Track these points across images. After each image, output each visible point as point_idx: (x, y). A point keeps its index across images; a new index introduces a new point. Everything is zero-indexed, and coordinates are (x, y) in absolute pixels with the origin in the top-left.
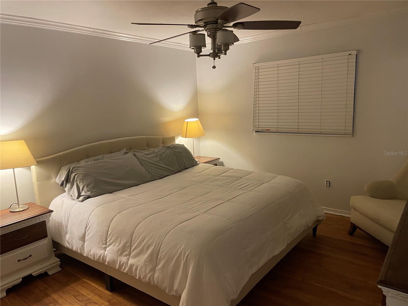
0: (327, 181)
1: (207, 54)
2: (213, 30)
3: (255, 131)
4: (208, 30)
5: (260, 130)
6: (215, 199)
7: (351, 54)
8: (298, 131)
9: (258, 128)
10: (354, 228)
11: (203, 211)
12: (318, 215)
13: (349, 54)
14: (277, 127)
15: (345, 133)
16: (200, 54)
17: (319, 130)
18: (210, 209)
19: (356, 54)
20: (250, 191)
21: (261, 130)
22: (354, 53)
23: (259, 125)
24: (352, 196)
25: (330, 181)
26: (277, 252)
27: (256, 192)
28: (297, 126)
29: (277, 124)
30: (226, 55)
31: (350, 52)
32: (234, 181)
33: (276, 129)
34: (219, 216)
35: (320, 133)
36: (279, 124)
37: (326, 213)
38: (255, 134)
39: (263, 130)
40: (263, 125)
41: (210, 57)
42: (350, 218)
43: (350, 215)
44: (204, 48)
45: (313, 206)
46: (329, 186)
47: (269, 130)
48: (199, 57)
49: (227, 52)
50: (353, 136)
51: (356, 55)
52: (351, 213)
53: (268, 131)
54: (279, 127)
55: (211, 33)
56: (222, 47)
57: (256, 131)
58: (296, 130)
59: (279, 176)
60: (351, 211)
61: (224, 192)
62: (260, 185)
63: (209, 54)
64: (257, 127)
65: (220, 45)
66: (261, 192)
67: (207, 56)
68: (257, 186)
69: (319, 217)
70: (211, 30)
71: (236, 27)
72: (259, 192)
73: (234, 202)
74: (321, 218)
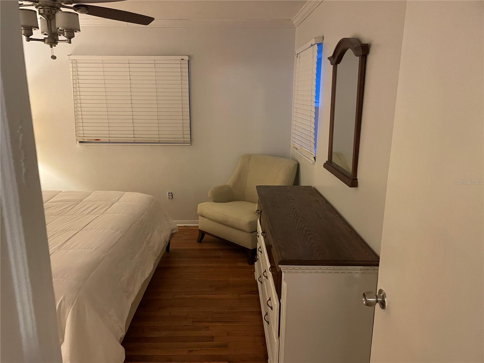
0: (169, 193)
1: (41, 39)
2: (48, 8)
3: (78, 142)
4: (40, 7)
5: (86, 141)
6: (61, 231)
7: (183, 59)
8: (134, 141)
9: (84, 138)
10: (202, 234)
11: (55, 247)
12: (172, 229)
13: (182, 59)
14: (108, 136)
15: (184, 141)
16: (30, 37)
17: (158, 139)
18: (64, 243)
19: (188, 59)
20: (103, 213)
21: (88, 140)
22: (186, 58)
23: (84, 134)
24: (198, 204)
25: (172, 192)
26: (147, 276)
27: (111, 214)
28: (133, 134)
29: (107, 132)
30: (71, 43)
31: (182, 57)
32: (74, 206)
33: (107, 138)
34: (82, 248)
35: (158, 142)
36: (111, 132)
37: (179, 227)
38: (79, 145)
39: (91, 140)
40: (90, 134)
41: (45, 43)
42: (198, 226)
43: (198, 223)
44: (35, 29)
45: (166, 220)
46: (171, 198)
47: (99, 140)
48: (29, 41)
49: (72, 39)
50: (191, 144)
51: (188, 61)
52: (198, 222)
53: (97, 141)
54: (110, 136)
55: (44, 11)
56: (65, 32)
57: (80, 142)
58: (132, 140)
59: (126, 193)
60: (198, 220)
61: (68, 221)
62: (110, 205)
63: (43, 39)
64: (82, 137)
65: (61, 30)
66: (117, 213)
67: (41, 42)
68: (108, 207)
69: (173, 230)
70: (45, 7)
71: (78, 9)
72: (115, 213)
73: (91, 229)
74: (174, 232)
